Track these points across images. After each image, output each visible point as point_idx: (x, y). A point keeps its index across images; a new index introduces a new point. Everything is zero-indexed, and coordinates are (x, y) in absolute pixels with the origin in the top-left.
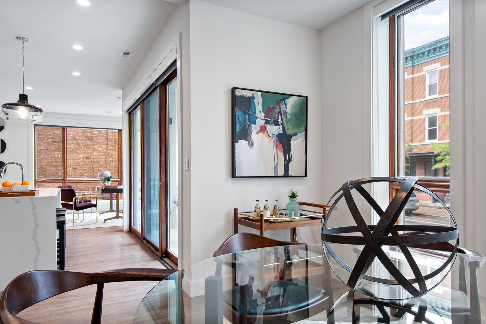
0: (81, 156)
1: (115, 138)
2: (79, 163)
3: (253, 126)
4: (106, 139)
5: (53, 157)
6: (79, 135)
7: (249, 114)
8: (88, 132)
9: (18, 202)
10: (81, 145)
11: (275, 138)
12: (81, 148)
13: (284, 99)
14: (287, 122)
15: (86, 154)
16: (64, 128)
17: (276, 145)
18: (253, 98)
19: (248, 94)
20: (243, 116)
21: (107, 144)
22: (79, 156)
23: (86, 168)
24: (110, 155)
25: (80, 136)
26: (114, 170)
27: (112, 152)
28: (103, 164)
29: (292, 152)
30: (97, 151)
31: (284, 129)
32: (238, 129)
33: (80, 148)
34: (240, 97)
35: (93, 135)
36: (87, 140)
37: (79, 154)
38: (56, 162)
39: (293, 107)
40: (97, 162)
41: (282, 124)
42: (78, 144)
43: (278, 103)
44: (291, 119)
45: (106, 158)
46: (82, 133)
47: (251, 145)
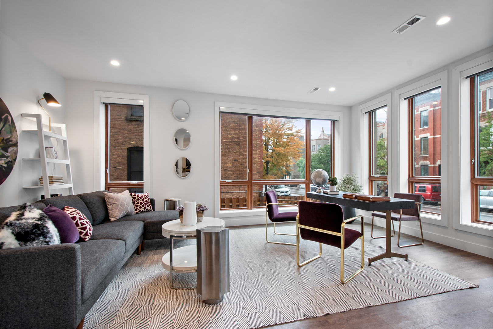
1: (257, 143)
6: (229, 141)
8: (236, 138)
10: (231, 149)
15: (234, 158)
16: (250, 117)
22: (229, 159)
23: (234, 169)
25: (230, 142)
26: (255, 171)
36: (235, 145)
37: (229, 157)
40: (243, 164)
42: (228, 148)
46: (231, 139)
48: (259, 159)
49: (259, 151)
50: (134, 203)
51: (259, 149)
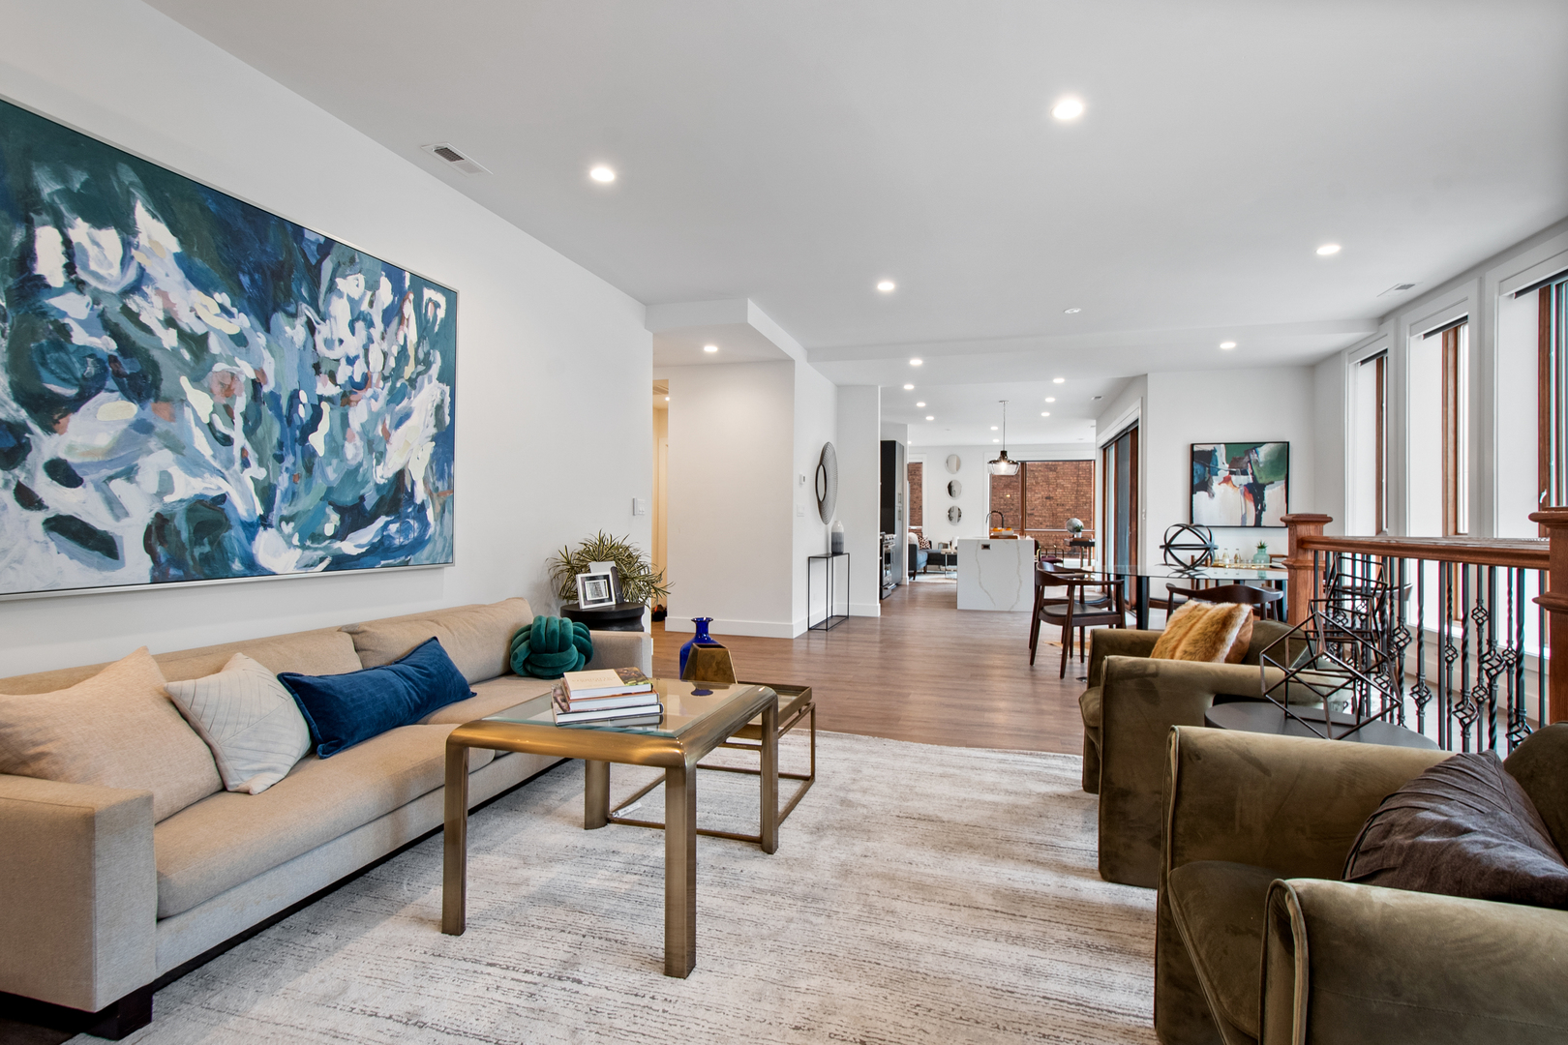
0: (1040, 496)
2: (1036, 506)
3: (1214, 478)
5: (1002, 498)
7: (1209, 467)
9: (1007, 543)
10: (1040, 478)
11: (1242, 488)
12: (1039, 483)
13: (1255, 448)
14: (1259, 471)
15: (1046, 493)
16: (1023, 463)
17: (1244, 495)
18: (1215, 451)
19: (1209, 448)
20: (1202, 469)
21: (1078, 476)
22: (1036, 495)
23: (1045, 513)
24: (1082, 493)
29: (1267, 500)
30: (1063, 487)
31: (1254, 478)
32: (1196, 481)
33: (1037, 483)
34: (1200, 451)
36: (1048, 471)
38: (1005, 505)
39: (1266, 455)
41: (1253, 474)
42: (1035, 477)
43: (1247, 453)
44: (1264, 467)
45: (1076, 498)
47: (1212, 496)
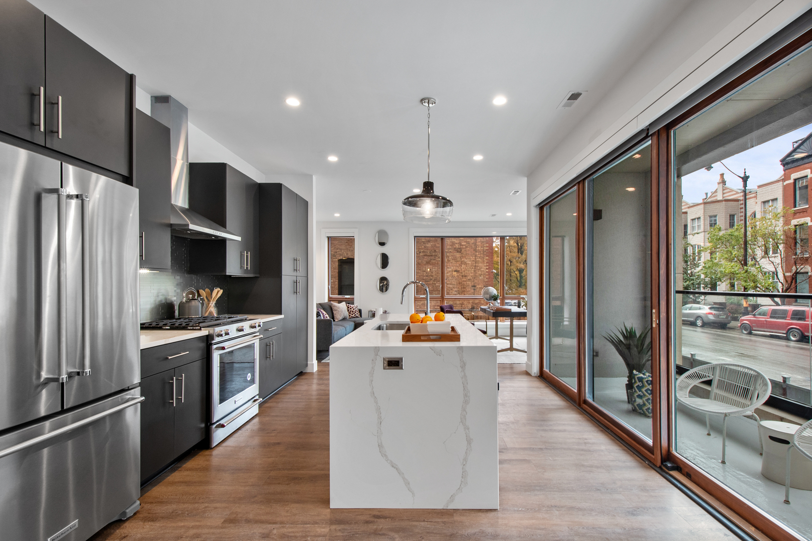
0: (450, 270)
1: (484, 249)
2: (448, 277)
4: (474, 250)
5: (424, 271)
6: (448, 247)
8: (456, 243)
9: (439, 354)
10: (450, 258)
12: (450, 261)
15: (455, 268)
16: (442, 238)
21: (476, 256)
24: (478, 268)
25: (449, 249)
27: (480, 265)
28: (471, 278)
30: (466, 264)
35: (462, 247)
38: (427, 276)
40: (466, 276)
45: (475, 271)
46: (451, 246)
48: (487, 269)
49: (486, 259)
50: (348, 311)
51: (487, 256)
